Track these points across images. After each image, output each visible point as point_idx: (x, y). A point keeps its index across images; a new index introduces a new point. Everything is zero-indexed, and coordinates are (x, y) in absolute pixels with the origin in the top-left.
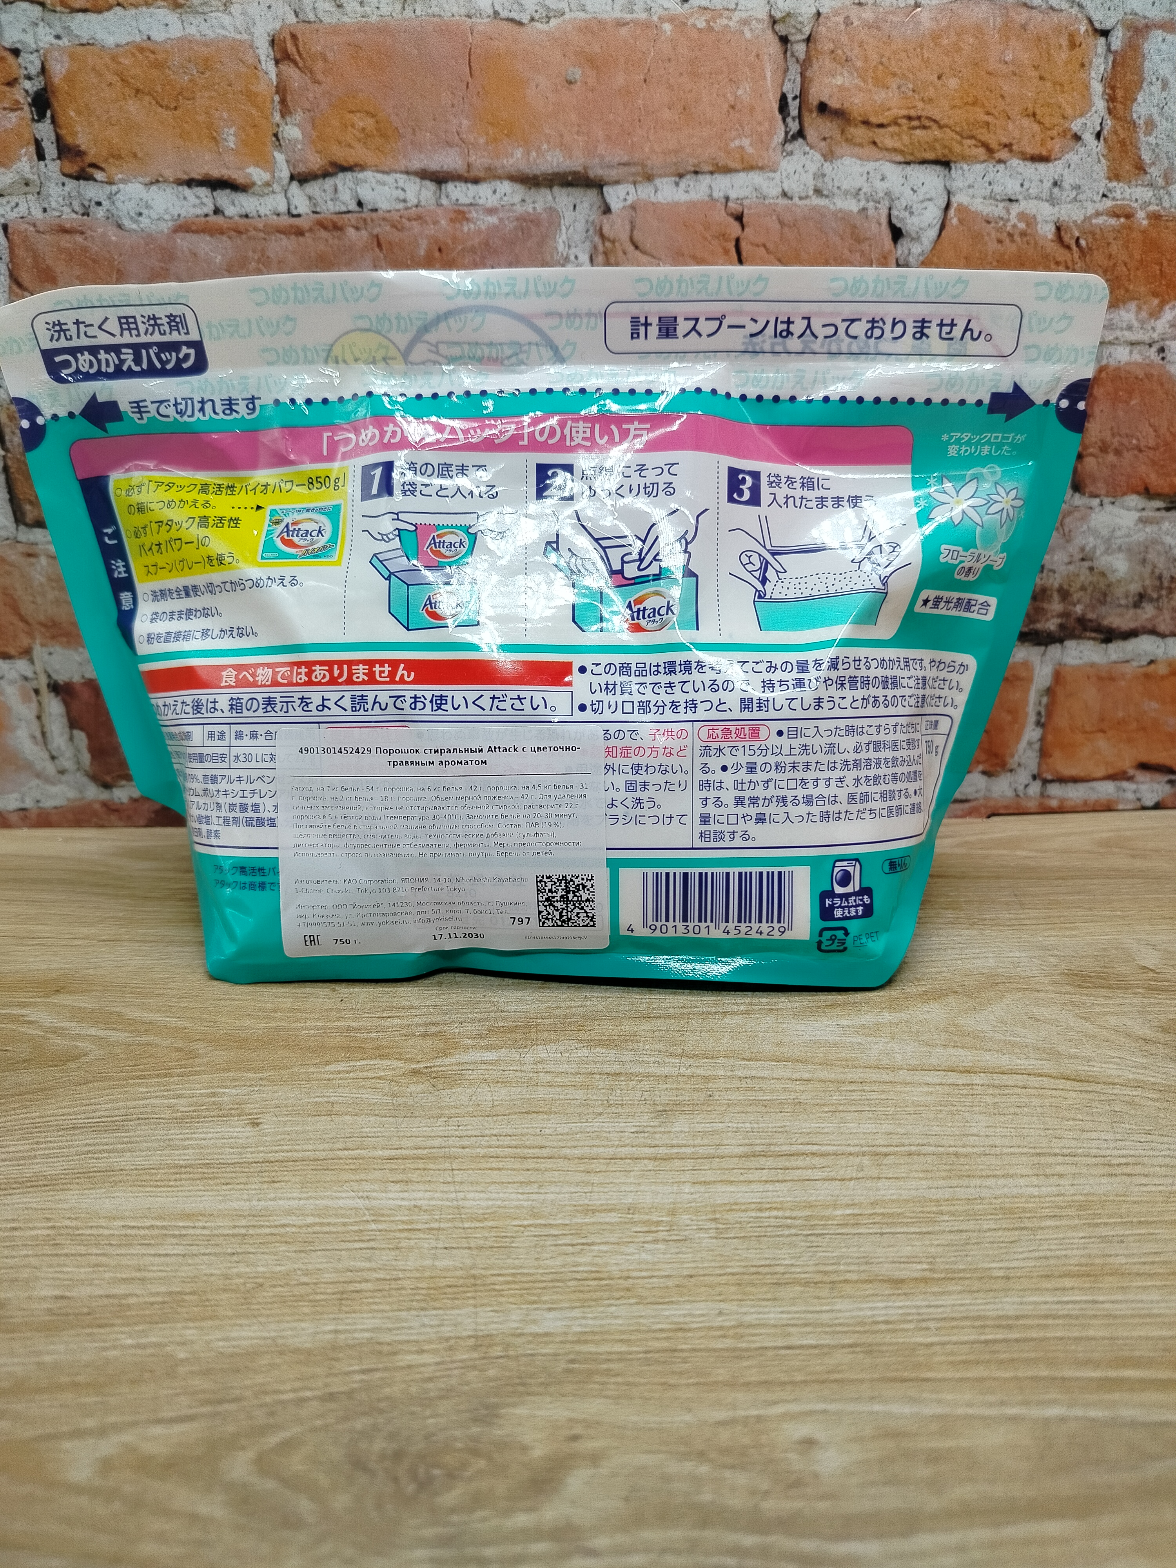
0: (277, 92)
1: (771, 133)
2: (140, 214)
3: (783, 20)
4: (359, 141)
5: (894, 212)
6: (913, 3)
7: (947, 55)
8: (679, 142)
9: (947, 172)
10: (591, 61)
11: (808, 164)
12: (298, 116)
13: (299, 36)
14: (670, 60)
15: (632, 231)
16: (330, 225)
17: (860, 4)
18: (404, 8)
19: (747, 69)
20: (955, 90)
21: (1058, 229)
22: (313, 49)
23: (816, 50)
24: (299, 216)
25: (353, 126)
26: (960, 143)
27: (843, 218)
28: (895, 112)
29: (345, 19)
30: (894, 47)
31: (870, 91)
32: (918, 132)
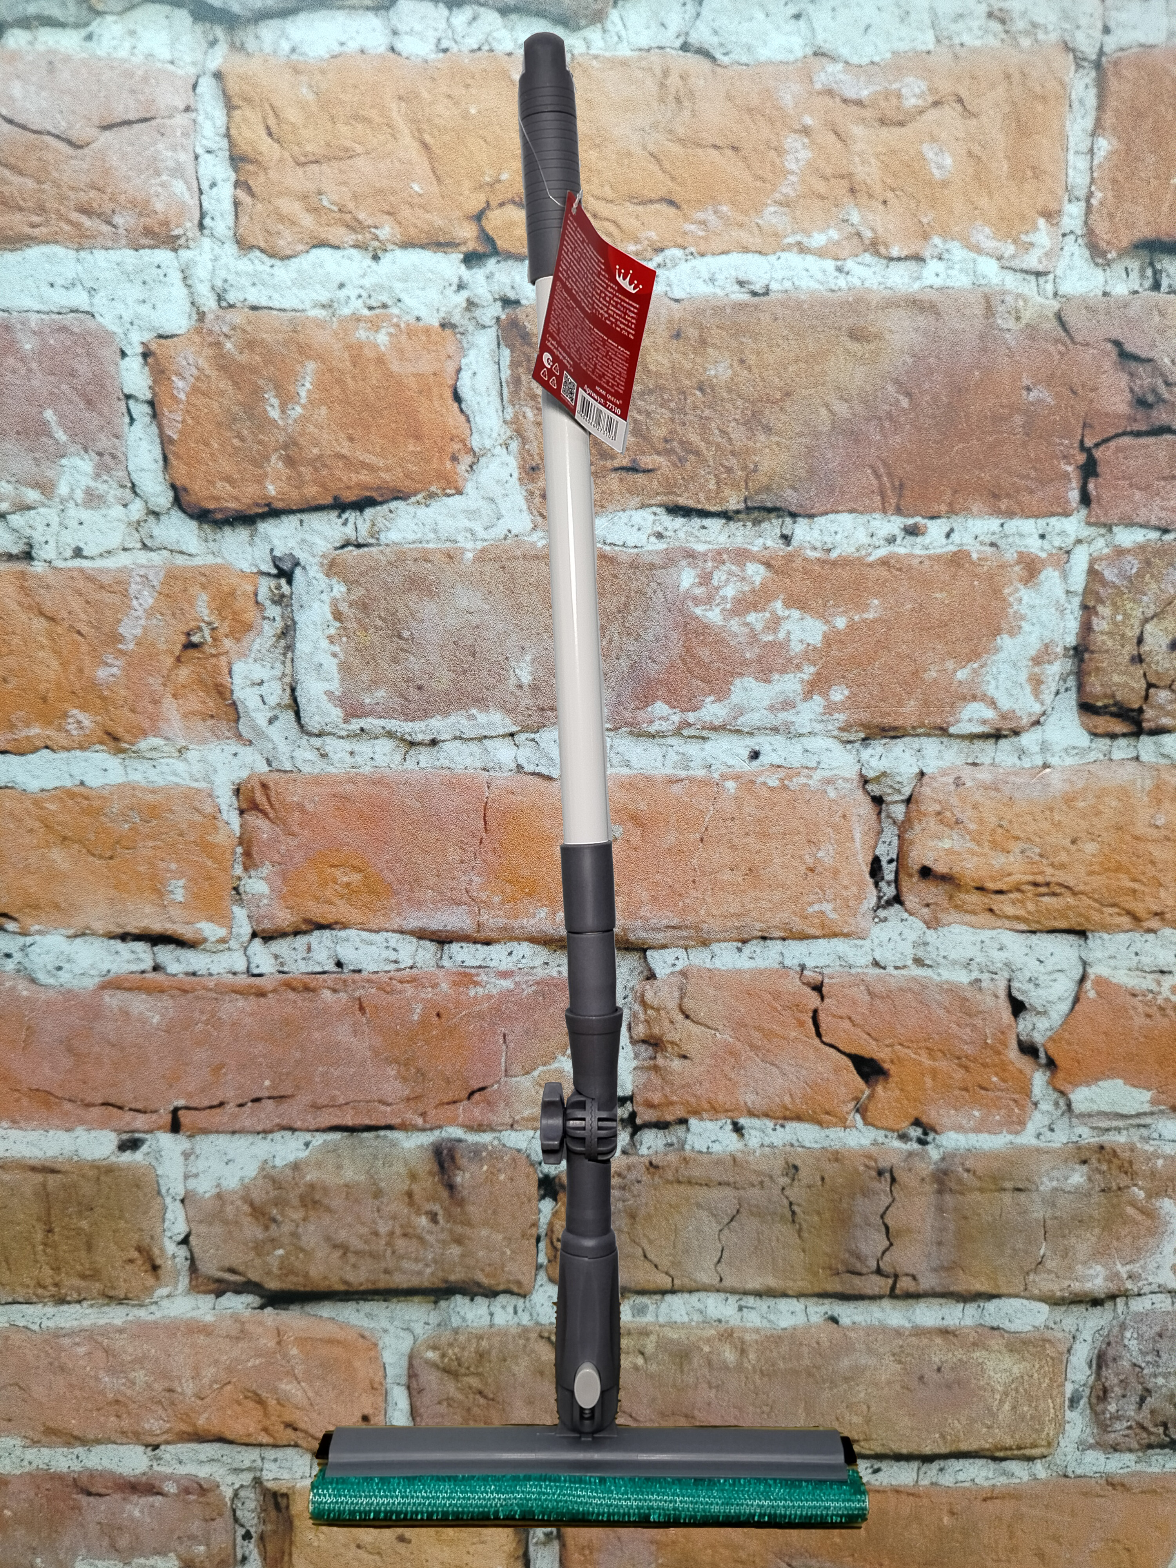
0: (240, 844)
1: (860, 898)
2: (59, 968)
3: (877, 779)
4: (342, 897)
5: (1015, 984)
6: (1040, 763)
7: (1083, 818)
8: (743, 906)
9: (1082, 942)
10: (635, 819)
11: (907, 932)
12: (266, 870)
13: (271, 785)
14: (733, 819)
15: (681, 998)
16: (300, 987)
17: (974, 764)
18: (402, 760)
19: (830, 830)
20: (1094, 856)
22: (288, 800)
23: (918, 811)
24: (260, 975)
25: (335, 881)
26: (1099, 911)
27: (949, 990)
28: (1017, 877)
29: (331, 770)
30: (1016, 809)
31: (986, 855)
32: (1046, 899)
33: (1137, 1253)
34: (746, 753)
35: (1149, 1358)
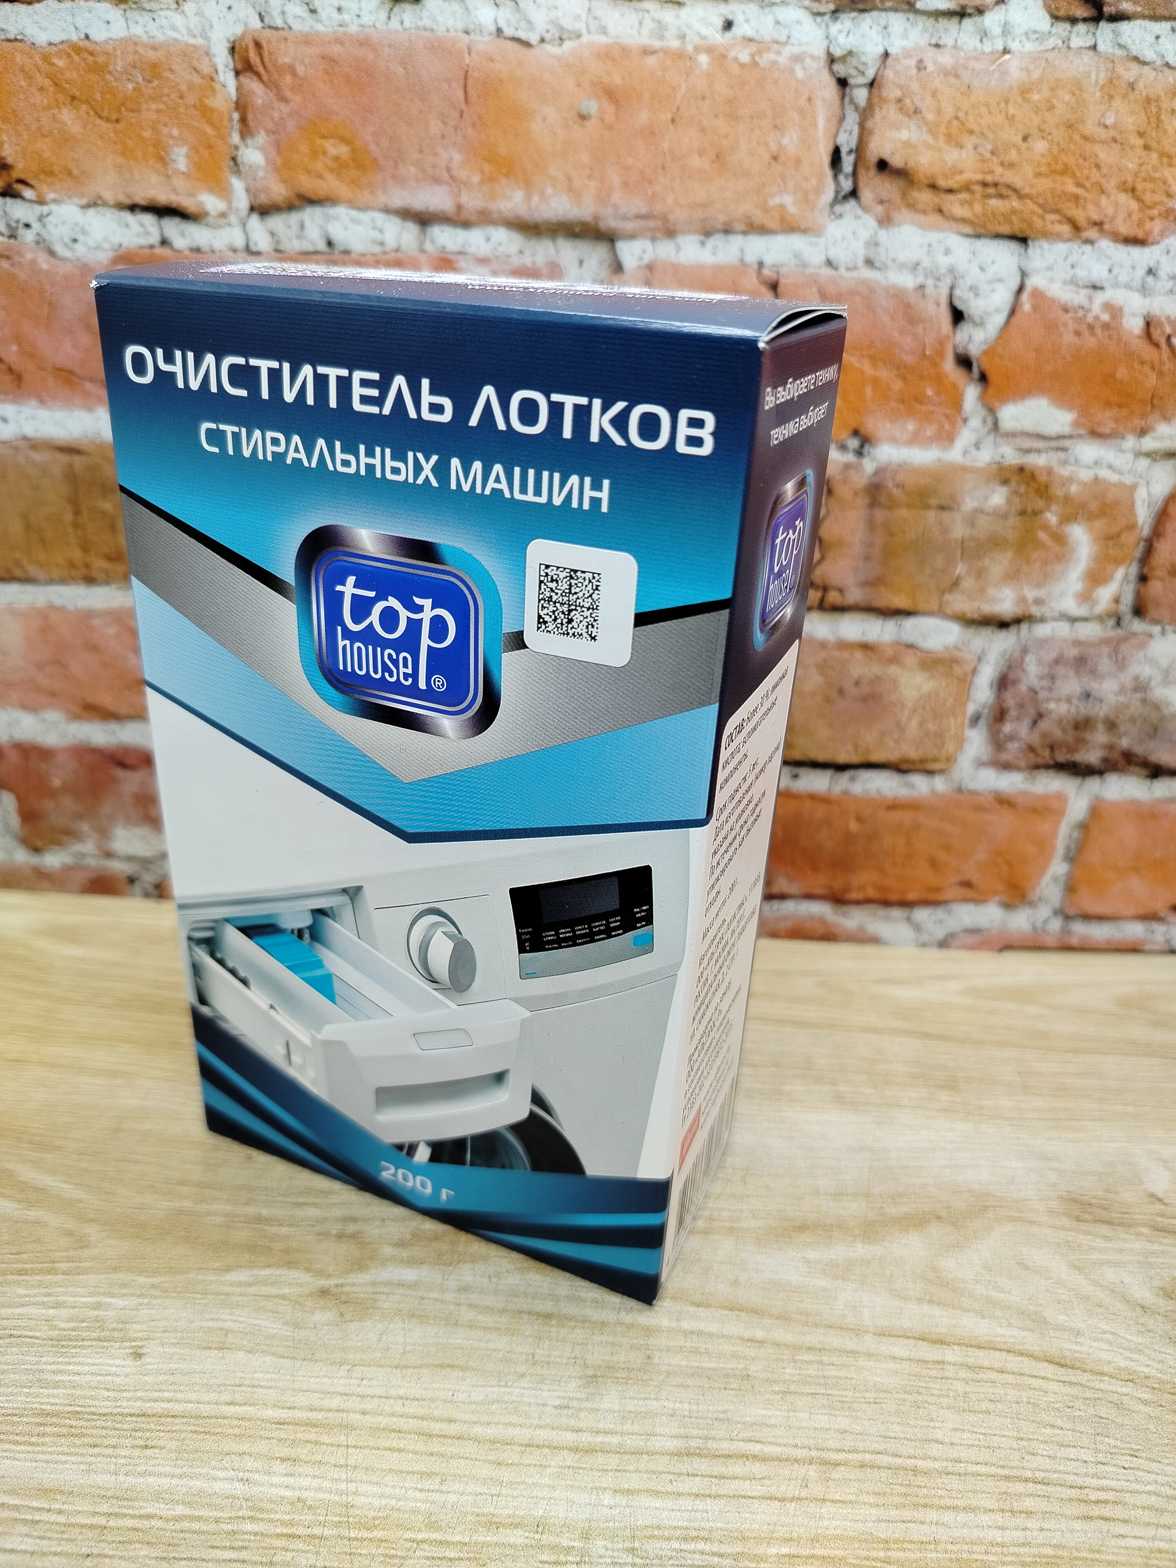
0: (237, 109)
1: (818, 191)
2: (75, 241)
3: (843, 59)
4: (331, 170)
5: (957, 293)
6: (1001, 48)
7: (1036, 113)
8: (708, 195)
9: (1023, 251)
10: (610, 94)
11: (860, 229)
12: (261, 138)
13: (264, 43)
14: (704, 98)
17: (937, 46)
18: (389, 18)
19: (795, 115)
20: (1042, 156)
21: (1148, 324)
22: (280, 61)
23: (880, 97)
24: (258, 253)
25: (325, 153)
26: (1043, 218)
27: (896, 296)
28: (968, 176)
29: (319, 27)
30: (973, 99)
31: (940, 150)
32: (993, 202)
33: (1045, 579)
34: (719, 23)
35: (1045, 683)
